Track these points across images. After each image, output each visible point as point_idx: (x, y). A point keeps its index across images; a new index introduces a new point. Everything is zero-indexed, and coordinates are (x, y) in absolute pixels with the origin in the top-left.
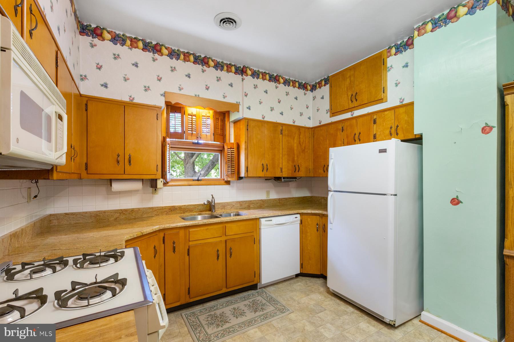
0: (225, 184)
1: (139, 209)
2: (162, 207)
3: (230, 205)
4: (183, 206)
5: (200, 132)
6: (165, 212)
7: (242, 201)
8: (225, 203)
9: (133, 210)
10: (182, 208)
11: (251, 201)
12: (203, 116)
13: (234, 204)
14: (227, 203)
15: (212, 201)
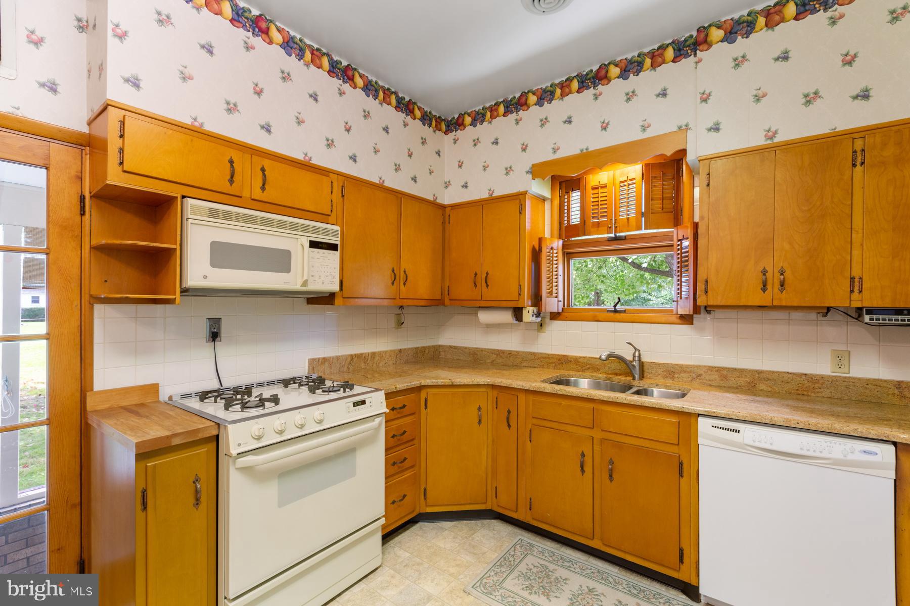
0: (678, 321)
1: (518, 352)
2: (548, 355)
3: (688, 372)
4: (581, 357)
5: (615, 217)
6: (552, 363)
7: (726, 368)
8: (674, 366)
9: (510, 354)
10: (579, 362)
11: (760, 372)
12: (621, 182)
13: (702, 372)
14: (681, 366)
15: (634, 356)
